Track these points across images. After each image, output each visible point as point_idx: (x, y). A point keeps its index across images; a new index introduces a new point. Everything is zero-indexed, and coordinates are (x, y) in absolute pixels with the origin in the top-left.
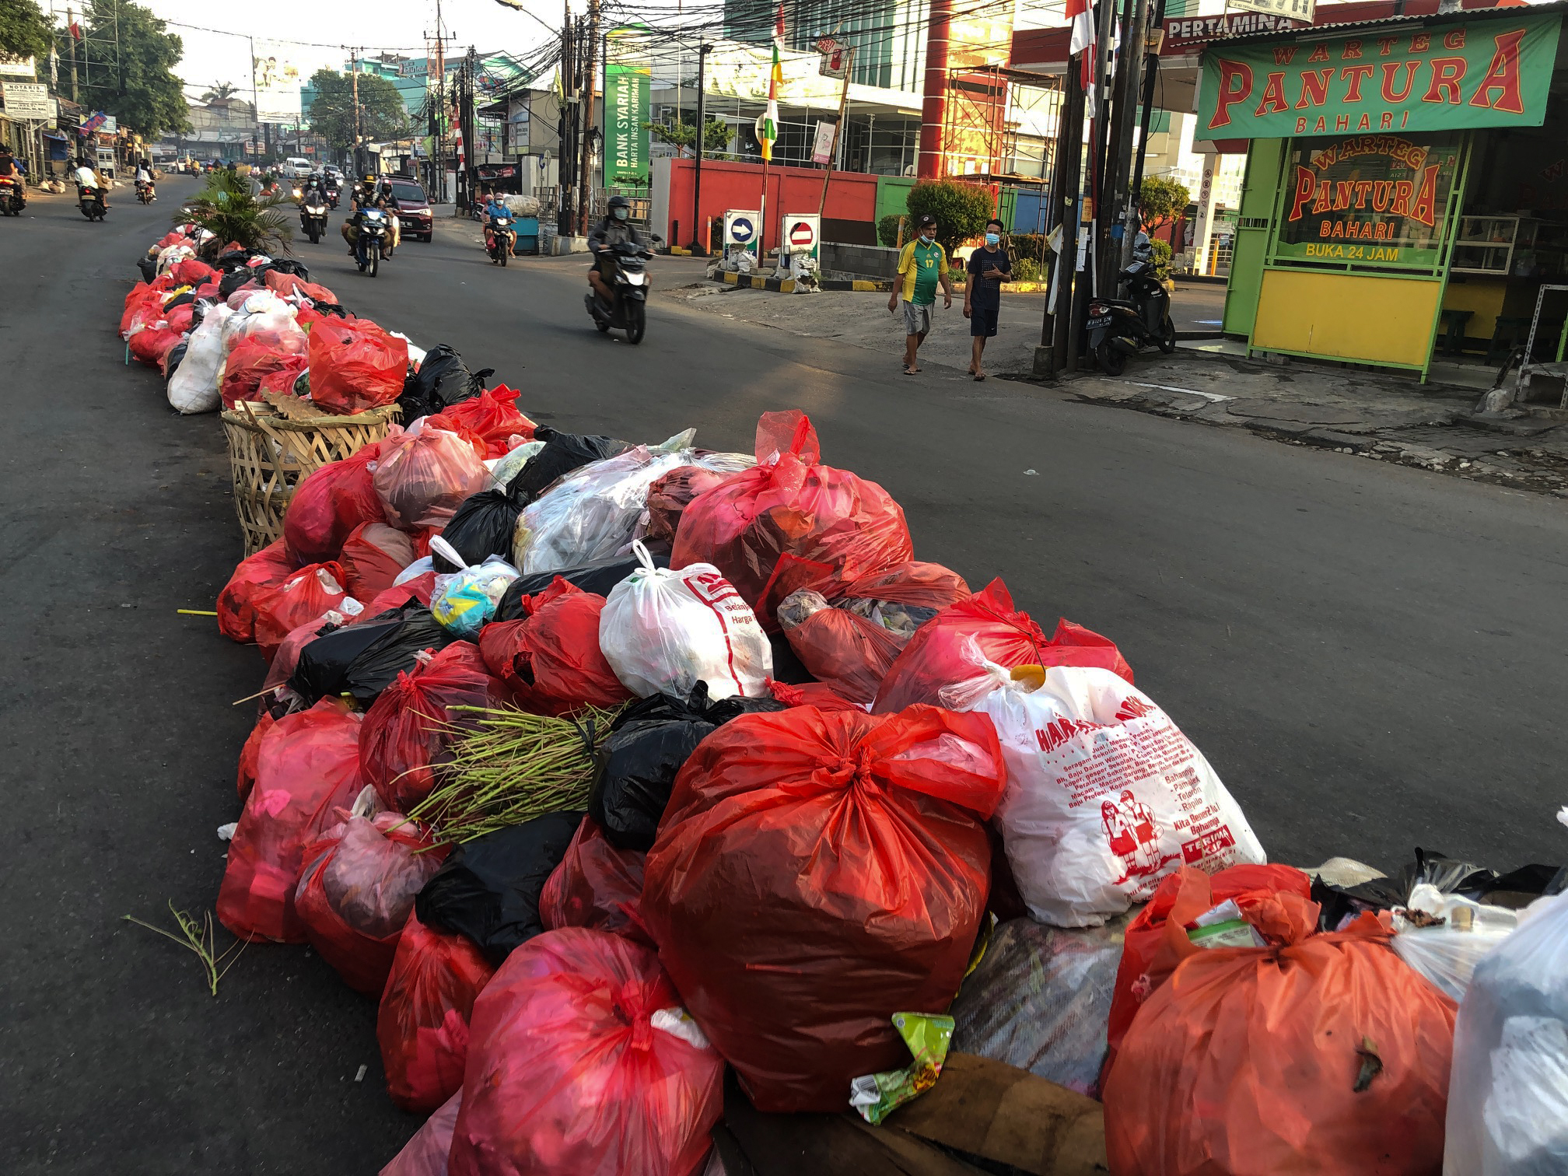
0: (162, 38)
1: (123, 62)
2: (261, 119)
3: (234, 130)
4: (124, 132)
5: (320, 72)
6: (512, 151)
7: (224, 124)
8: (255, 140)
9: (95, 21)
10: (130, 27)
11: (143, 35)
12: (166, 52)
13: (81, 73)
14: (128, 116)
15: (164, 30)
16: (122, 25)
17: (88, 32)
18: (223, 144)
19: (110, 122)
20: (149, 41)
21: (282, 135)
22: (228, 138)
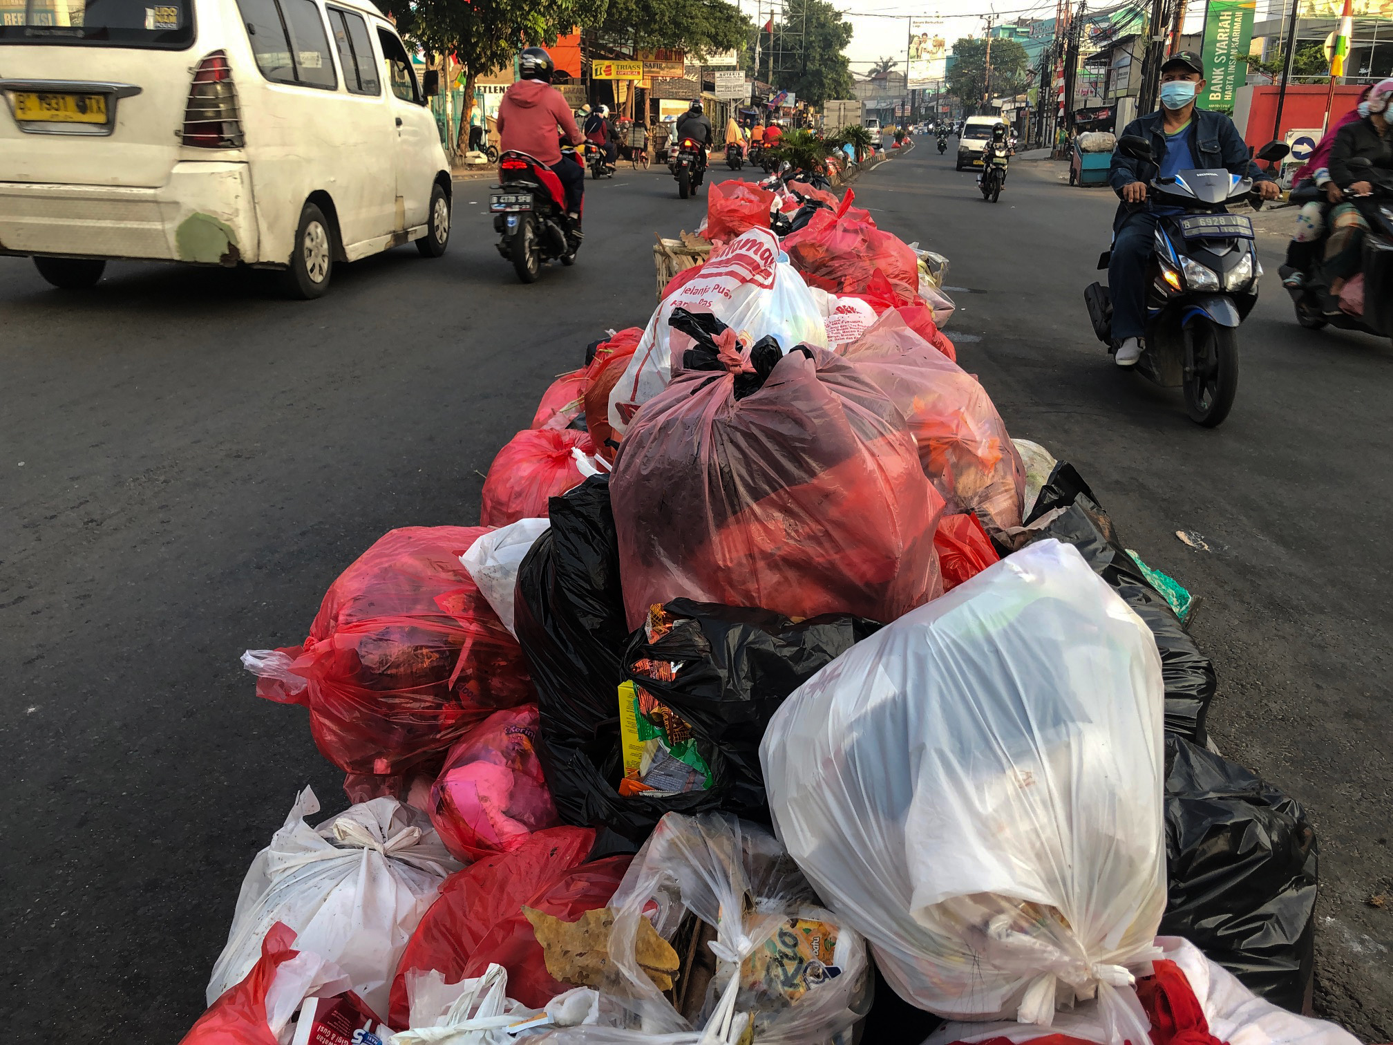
0: (837, 26)
1: (807, 49)
2: (910, 86)
3: (889, 97)
4: (801, 105)
5: (961, 41)
6: (1111, 95)
7: (882, 93)
8: (903, 105)
9: (790, 18)
10: (814, 21)
11: (823, 26)
12: (839, 37)
13: (776, 61)
14: (805, 92)
15: (840, 20)
16: (809, 20)
17: (785, 27)
18: (878, 110)
19: (791, 97)
20: (827, 30)
21: (927, 98)
22: (883, 105)
